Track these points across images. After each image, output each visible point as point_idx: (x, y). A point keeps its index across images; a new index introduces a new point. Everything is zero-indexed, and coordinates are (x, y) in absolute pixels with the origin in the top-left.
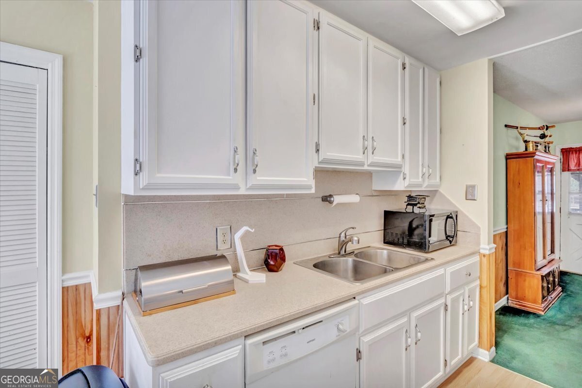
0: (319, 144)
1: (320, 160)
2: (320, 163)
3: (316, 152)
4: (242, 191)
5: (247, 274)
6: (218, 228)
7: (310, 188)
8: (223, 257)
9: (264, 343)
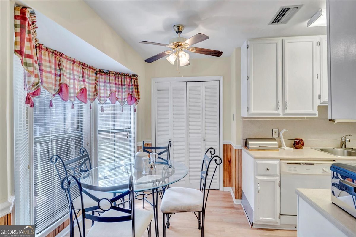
0: (320, 95)
1: (321, 102)
2: (321, 103)
3: (319, 99)
4: (281, 116)
5: (285, 147)
6: (273, 129)
7: (315, 114)
8: (275, 139)
9: (287, 163)
